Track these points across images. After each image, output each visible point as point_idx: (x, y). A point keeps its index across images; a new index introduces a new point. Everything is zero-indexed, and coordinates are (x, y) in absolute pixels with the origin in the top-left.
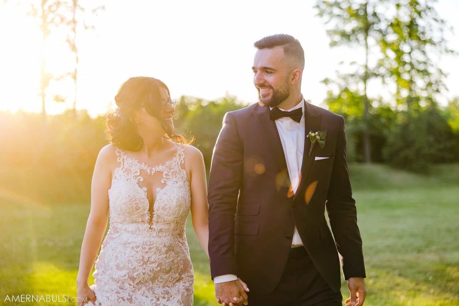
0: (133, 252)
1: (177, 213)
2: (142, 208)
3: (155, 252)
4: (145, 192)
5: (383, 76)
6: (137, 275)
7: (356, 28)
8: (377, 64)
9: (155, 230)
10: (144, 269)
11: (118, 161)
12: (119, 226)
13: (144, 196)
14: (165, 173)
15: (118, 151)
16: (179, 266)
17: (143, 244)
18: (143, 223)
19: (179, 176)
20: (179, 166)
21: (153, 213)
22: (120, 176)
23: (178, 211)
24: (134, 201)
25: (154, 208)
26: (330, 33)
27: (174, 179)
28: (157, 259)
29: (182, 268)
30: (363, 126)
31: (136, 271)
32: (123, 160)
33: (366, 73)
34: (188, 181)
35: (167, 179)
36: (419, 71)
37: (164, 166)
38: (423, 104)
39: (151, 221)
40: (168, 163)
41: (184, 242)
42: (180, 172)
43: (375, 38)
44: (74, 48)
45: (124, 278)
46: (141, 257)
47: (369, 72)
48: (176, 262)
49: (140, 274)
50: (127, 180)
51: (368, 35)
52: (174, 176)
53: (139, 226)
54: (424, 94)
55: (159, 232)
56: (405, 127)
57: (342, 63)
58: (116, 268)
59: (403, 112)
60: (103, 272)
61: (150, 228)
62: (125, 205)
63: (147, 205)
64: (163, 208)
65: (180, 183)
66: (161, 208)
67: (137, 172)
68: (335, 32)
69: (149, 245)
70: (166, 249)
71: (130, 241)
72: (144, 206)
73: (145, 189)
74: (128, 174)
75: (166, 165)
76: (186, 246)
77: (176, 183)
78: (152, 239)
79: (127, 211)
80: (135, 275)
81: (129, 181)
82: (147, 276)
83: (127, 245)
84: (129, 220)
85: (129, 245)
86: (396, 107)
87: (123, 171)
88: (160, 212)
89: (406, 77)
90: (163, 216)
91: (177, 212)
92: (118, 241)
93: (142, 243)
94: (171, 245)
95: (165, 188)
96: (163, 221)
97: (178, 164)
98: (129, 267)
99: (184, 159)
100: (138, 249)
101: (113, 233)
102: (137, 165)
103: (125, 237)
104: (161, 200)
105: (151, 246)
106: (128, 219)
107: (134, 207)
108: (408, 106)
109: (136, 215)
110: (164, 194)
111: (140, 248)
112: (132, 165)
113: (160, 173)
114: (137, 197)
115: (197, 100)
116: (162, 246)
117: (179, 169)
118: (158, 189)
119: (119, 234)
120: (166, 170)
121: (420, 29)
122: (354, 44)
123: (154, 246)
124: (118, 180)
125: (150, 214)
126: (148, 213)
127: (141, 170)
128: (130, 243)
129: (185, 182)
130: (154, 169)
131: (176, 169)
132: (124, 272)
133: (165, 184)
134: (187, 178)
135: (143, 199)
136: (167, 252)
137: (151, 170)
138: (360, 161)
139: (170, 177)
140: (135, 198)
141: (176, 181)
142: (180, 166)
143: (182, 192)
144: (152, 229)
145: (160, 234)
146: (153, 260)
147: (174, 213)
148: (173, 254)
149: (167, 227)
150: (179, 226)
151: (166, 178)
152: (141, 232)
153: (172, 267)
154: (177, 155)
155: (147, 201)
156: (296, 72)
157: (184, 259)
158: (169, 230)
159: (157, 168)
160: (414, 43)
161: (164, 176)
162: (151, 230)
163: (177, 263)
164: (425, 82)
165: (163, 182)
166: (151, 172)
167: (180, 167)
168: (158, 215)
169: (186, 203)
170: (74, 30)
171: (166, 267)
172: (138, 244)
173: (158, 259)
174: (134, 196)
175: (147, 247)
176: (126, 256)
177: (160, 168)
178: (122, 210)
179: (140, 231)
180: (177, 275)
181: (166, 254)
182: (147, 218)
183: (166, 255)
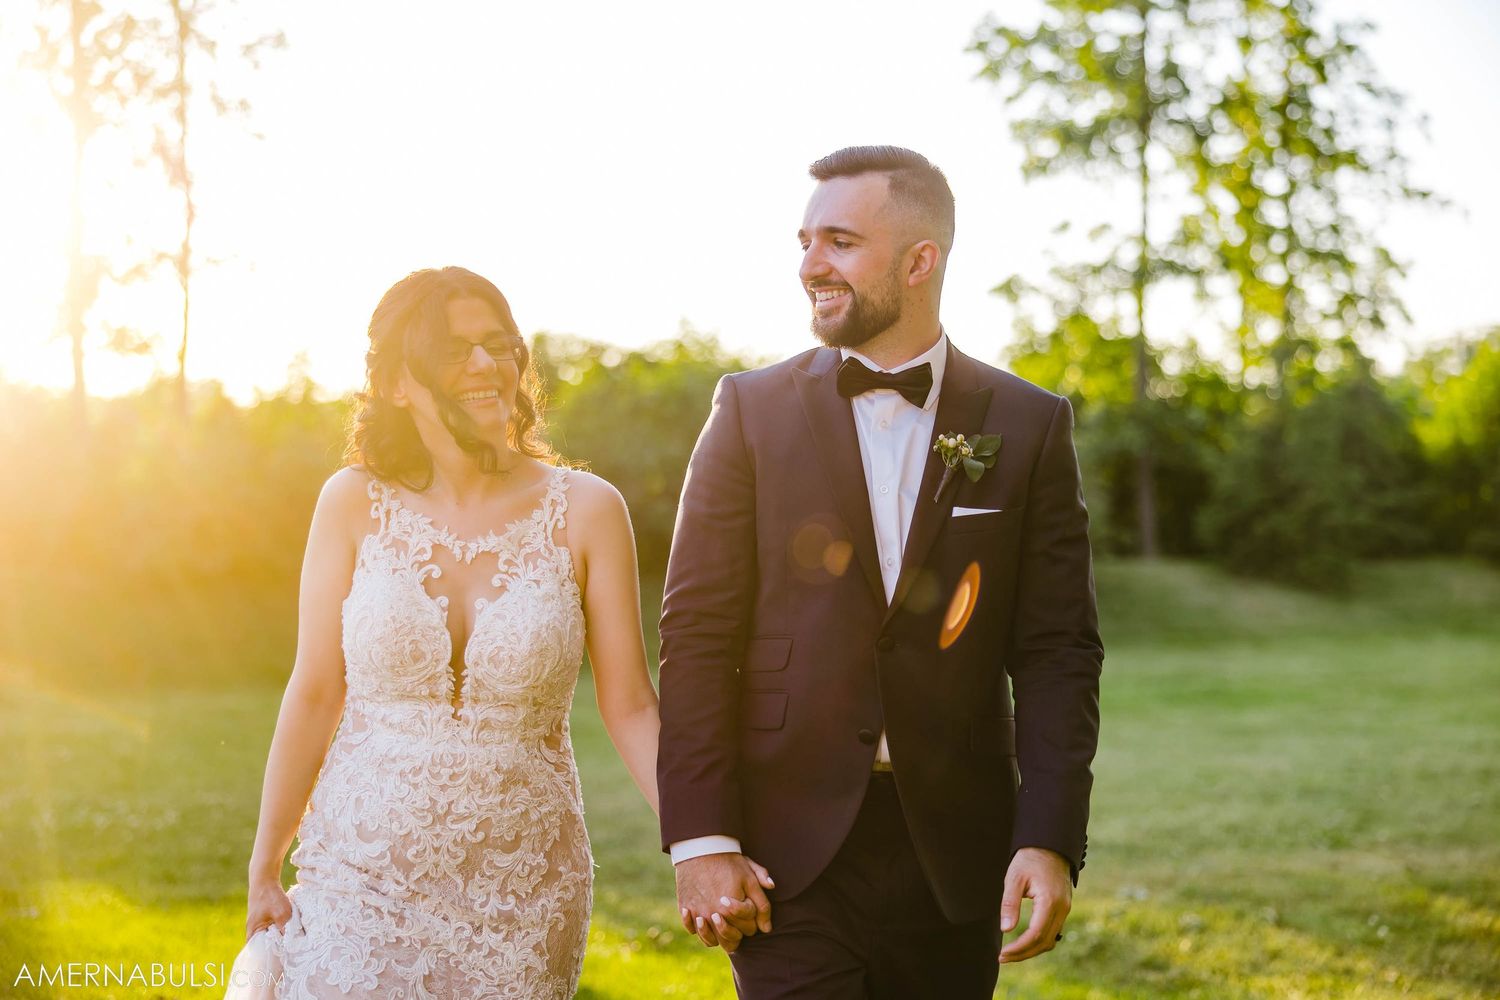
0: (405, 787)
1: (532, 674)
2: (429, 657)
3: (468, 788)
4: (443, 609)
5: (1198, 274)
6: (416, 856)
7: (1109, 113)
8: (1178, 233)
9: (467, 722)
10: (438, 836)
11: (373, 517)
12: (369, 708)
13: (437, 620)
14: (504, 556)
15: (376, 486)
16: (545, 833)
17: (434, 764)
18: (433, 701)
19: (545, 565)
20: (550, 536)
21: (464, 673)
22: (375, 559)
23: (536, 669)
24: (408, 634)
25: (466, 657)
26: (1024, 131)
27: (532, 575)
28: (474, 807)
29: (555, 840)
30: (1132, 437)
31: (413, 842)
32: (388, 513)
33: (1143, 260)
34: (575, 580)
35: (511, 575)
36: (1315, 255)
37: (501, 538)
38: (1328, 364)
39: (456, 697)
40: (513, 529)
41: (562, 763)
42: (551, 553)
43: (1173, 148)
44: (179, 173)
45: (380, 863)
46: (427, 801)
47: (1152, 257)
48: (534, 817)
49: (425, 850)
50: (395, 571)
51: (1149, 138)
52: (531, 565)
53: (423, 709)
54: (1332, 331)
55: (482, 729)
56: (1272, 438)
57: (1065, 227)
58: (355, 832)
59: (1262, 390)
60: (320, 844)
61: (454, 716)
62: (380, 643)
63: (445, 647)
64: (491, 660)
65: (549, 586)
66: (485, 658)
67: (422, 551)
68: (1039, 127)
69: (451, 767)
70: (501, 777)
71: (393, 754)
72: (436, 650)
73: (444, 601)
74: (398, 556)
75: (507, 535)
76: (569, 772)
77: (534, 585)
78: (460, 749)
79: (385, 663)
80: (410, 854)
81: (398, 573)
82: (447, 857)
83: (386, 766)
84: (392, 690)
85: (394, 765)
86: (1242, 374)
87: (382, 546)
88: (483, 670)
89: (1275, 275)
90: (493, 682)
91: (532, 670)
92: (365, 756)
93: (429, 761)
94: (517, 767)
95: (502, 598)
96: (491, 698)
97: (545, 531)
98: (391, 832)
99: (564, 514)
100: (419, 779)
101: (350, 731)
102: (424, 531)
103: (383, 740)
104: (485, 633)
105: (456, 770)
106: (389, 686)
107: (407, 651)
108: (1280, 371)
109: (412, 675)
110: (498, 616)
111: (425, 773)
112: (413, 528)
113: (491, 556)
114: (417, 623)
115: (586, 349)
116: (488, 769)
117: (546, 546)
118: (480, 603)
119: (368, 732)
120: (508, 550)
121: (1321, 120)
122: (1103, 168)
123: (466, 770)
124: (368, 572)
125: (454, 674)
126: (447, 672)
127: (436, 547)
128: (394, 760)
129: (563, 585)
130: (473, 546)
131: (539, 543)
132: (378, 847)
133: (503, 588)
134: (573, 572)
135: (435, 629)
136: (504, 787)
137: (464, 549)
138: (1125, 551)
139: (519, 571)
140: (409, 626)
141: (535, 581)
142: (552, 536)
143: (550, 612)
144: (459, 718)
145: (484, 734)
146: (462, 810)
147: (525, 674)
148: (525, 793)
149: (503, 716)
150: (542, 713)
151: (506, 573)
152: (429, 726)
153: (524, 834)
154: (546, 502)
155: (447, 637)
156: (923, 249)
157: (562, 810)
158: (512, 724)
159: (481, 541)
160: (1300, 165)
161: (503, 567)
162: (456, 722)
163: (540, 821)
164: (1334, 292)
165: (496, 582)
166: (464, 554)
167: (550, 539)
168: (477, 680)
169: (560, 643)
170: (181, 114)
171: (502, 831)
172: (418, 763)
173: (479, 807)
174: (408, 618)
175: (446, 772)
176: (385, 799)
177: (490, 543)
178: (371, 658)
179: (423, 724)
180: (541, 859)
181: (501, 792)
182: (445, 686)
183: (502, 796)
